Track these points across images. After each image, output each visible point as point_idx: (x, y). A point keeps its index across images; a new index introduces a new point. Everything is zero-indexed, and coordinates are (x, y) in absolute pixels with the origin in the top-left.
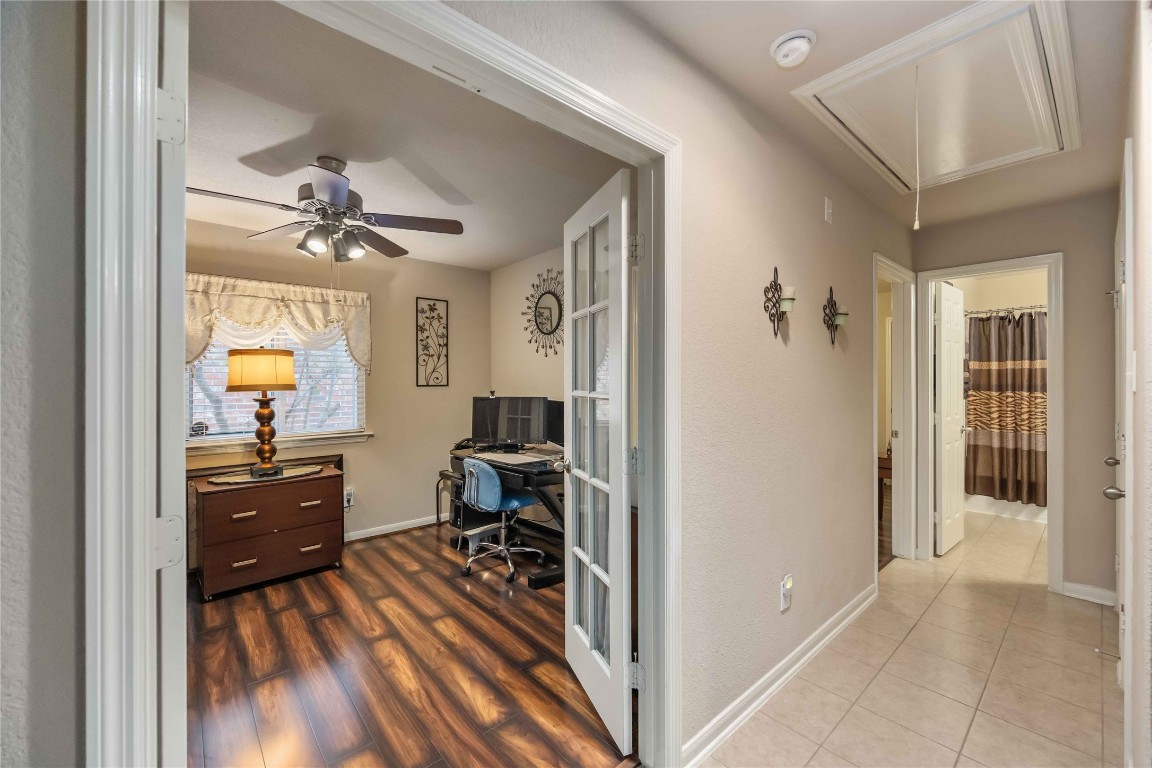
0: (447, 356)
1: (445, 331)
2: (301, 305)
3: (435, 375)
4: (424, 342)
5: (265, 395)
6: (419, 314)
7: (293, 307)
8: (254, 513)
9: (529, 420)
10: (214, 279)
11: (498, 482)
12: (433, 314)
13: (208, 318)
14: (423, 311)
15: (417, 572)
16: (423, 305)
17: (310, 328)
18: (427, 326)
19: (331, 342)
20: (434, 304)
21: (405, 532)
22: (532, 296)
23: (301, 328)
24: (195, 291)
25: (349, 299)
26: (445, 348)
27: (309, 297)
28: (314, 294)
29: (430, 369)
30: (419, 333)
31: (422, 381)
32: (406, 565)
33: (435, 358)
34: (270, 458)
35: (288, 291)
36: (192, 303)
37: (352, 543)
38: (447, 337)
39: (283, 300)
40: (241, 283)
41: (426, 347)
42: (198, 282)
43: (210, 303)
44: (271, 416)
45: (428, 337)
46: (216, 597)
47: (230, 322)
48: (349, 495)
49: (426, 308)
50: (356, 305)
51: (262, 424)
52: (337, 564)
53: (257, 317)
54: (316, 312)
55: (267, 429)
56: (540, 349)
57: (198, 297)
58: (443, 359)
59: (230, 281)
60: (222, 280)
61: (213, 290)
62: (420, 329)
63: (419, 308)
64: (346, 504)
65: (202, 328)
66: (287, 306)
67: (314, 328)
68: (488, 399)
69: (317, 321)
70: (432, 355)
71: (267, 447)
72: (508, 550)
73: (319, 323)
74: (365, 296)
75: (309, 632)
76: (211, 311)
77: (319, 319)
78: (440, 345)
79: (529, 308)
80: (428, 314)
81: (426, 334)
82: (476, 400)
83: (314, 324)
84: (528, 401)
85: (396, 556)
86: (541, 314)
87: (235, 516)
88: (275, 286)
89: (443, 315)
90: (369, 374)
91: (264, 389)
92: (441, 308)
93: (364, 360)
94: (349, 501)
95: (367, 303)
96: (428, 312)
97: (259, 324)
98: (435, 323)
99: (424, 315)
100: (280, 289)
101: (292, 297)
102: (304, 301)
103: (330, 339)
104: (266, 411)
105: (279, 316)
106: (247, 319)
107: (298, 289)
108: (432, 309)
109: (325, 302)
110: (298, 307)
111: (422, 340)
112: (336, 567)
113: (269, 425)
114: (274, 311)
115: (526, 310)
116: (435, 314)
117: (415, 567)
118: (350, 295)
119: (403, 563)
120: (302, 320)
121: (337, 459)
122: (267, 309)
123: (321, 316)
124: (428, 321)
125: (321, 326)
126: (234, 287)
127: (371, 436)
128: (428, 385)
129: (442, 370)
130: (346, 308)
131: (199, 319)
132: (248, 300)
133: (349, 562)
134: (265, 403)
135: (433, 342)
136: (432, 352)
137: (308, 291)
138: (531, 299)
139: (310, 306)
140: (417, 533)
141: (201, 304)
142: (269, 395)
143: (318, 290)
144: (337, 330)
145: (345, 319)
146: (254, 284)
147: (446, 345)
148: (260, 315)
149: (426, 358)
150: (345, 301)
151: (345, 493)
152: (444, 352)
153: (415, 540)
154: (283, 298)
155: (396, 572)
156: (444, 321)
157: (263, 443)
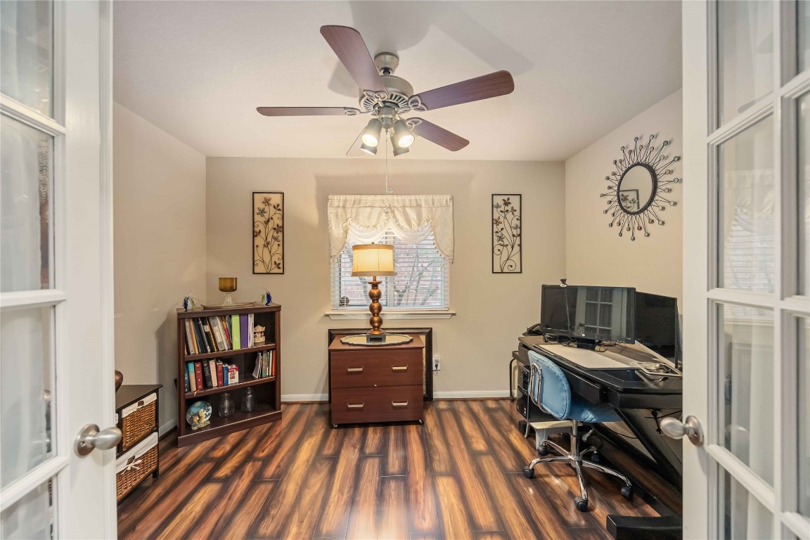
0: (520, 245)
1: (518, 223)
2: (401, 210)
3: (509, 263)
4: (499, 234)
5: (375, 279)
6: (495, 209)
7: (396, 212)
8: (361, 369)
9: (610, 306)
10: (348, 197)
11: (566, 387)
12: (507, 208)
13: (345, 224)
14: (498, 206)
15: (481, 453)
16: (499, 200)
17: (408, 227)
18: (502, 220)
19: (422, 237)
20: (508, 199)
21: (482, 401)
22: (614, 174)
23: (402, 228)
24: (338, 207)
25: (436, 202)
26: (519, 238)
27: (407, 203)
28: (410, 200)
29: (505, 256)
30: (495, 225)
31: (497, 269)
32: (474, 440)
33: (509, 247)
34: (378, 327)
35: (393, 200)
36: (337, 215)
37: (439, 400)
38: (521, 228)
39: (390, 207)
40: (364, 197)
41: (501, 238)
42: (340, 200)
43: (346, 214)
44: (379, 296)
45: (502, 229)
46: (340, 426)
47: (357, 226)
48: (437, 361)
49: (501, 203)
50: (442, 206)
51: (373, 301)
52: (420, 421)
53: (374, 221)
54: (412, 214)
55: (376, 305)
56: (625, 232)
57: (340, 210)
58: (517, 248)
59: (358, 197)
60: (353, 197)
61: (348, 205)
62: (495, 222)
63: (495, 204)
64: (434, 368)
65: (342, 232)
66: (393, 212)
67: (411, 227)
68: (558, 287)
69: (412, 221)
70: (507, 245)
71: (376, 319)
72: (580, 463)
73: (414, 223)
74: (449, 197)
75: (377, 492)
76: (347, 220)
77: (414, 220)
78: (514, 236)
79: (610, 188)
80: (502, 209)
81: (501, 226)
82: (545, 288)
83: (411, 224)
84: (609, 292)
85: (468, 425)
86: (625, 199)
87: (349, 370)
88: (384, 197)
89: (517, 207)
90: (453, 263)
91: (374, 275)
92: (515, 202)
93: (448, 251)
94: (436, 366)
95: (450, 204)
96: (503, 206)
97: (374, 226)
98: (509, 216)
99: (499, 210)
100: (388, 199)
101: (396, 205)
102: (404, 207)
103: (423, 235)
104: (375, 292)
105: (387, 220)
106: (367, 224)
107: (400, 197)
108: (507, 203)
109: (419, 206)
110: (400, 211)
111: (497, 232)
112: (420, 424)
113: (378, 302)
114: (384, 216)
115: (606, 191)
116: (509, 208)
117: (480, 445)
118: (437, 197)
119: (472, 437)
120: (403, 223)
121: (428, 331)
122: (380, 214)
123: (415, 217)
124: (503, 214)
125: (415, 225)
126: (360, 201)
127: (453, 314)
128: (502, 272)
129: (516, 258)
130: (434, 209)
131: (340, 226)
132: (368, 210)
133: (430, 420)
134: (375, 285)
135: (507, 234)
136: (506, 242)
137: (407, 198)
138: (613, 177)
139: (408, 210)
140: (491, 405)
141: (342, 216)
142: (378, 279)
143: (413, 197)
144: (427, 228)
145: (433, 218)
146: (371, 197)
147: (520, 235)
148: (376, 220)
149: (501, 248)
150: (433, 204)
151: (434, 359)
152: (518, 242)
153: (488, 411)
154: (390, 205)
155: (463, 446)
156: (517, 213)
157: (374, 314)
